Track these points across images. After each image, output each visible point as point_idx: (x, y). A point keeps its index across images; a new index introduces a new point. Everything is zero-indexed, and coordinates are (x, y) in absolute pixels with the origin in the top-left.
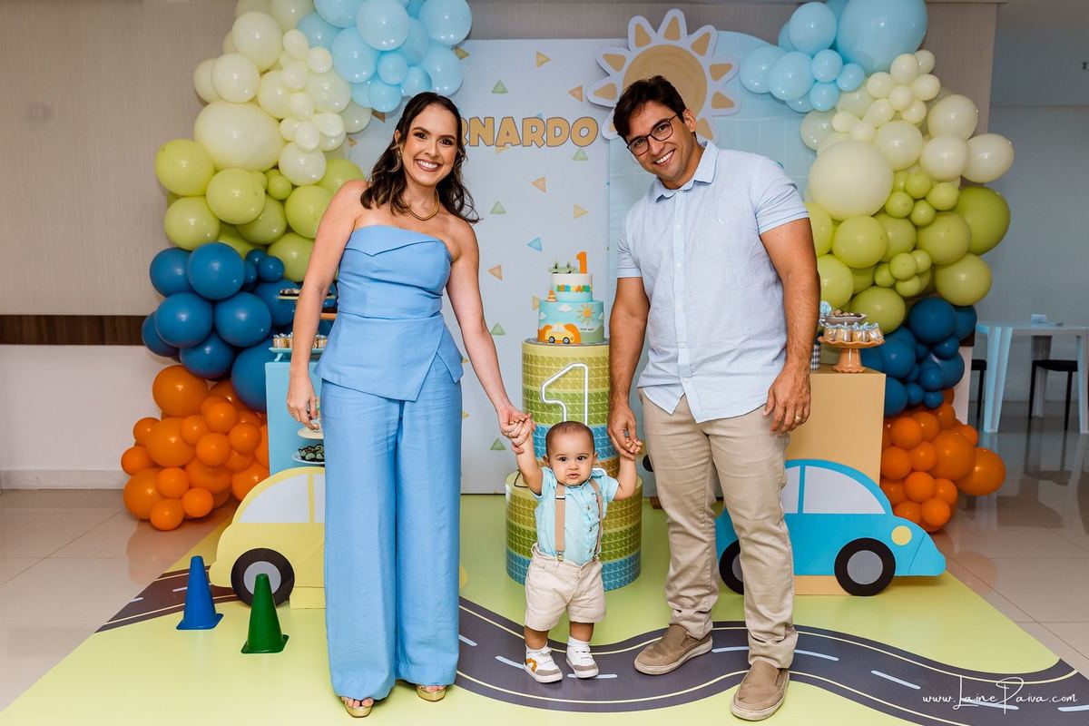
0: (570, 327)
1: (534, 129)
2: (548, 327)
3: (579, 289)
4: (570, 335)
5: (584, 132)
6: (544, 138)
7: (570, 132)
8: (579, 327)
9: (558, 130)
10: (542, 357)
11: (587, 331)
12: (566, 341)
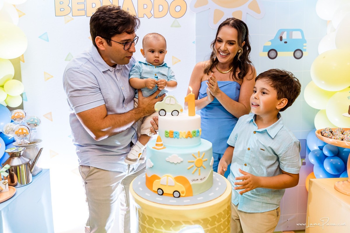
0: (181, 180)
1: (145, 6)
2: (155, 177)
3: (189, 135)
4: (181, 188)
5: (178, 9)
6: (152, 12)
7: (169, 8)
8: (190, 178)
9: (161, 7)
10: (150, 218)
11: (199, 182)
12: (177, 194)
